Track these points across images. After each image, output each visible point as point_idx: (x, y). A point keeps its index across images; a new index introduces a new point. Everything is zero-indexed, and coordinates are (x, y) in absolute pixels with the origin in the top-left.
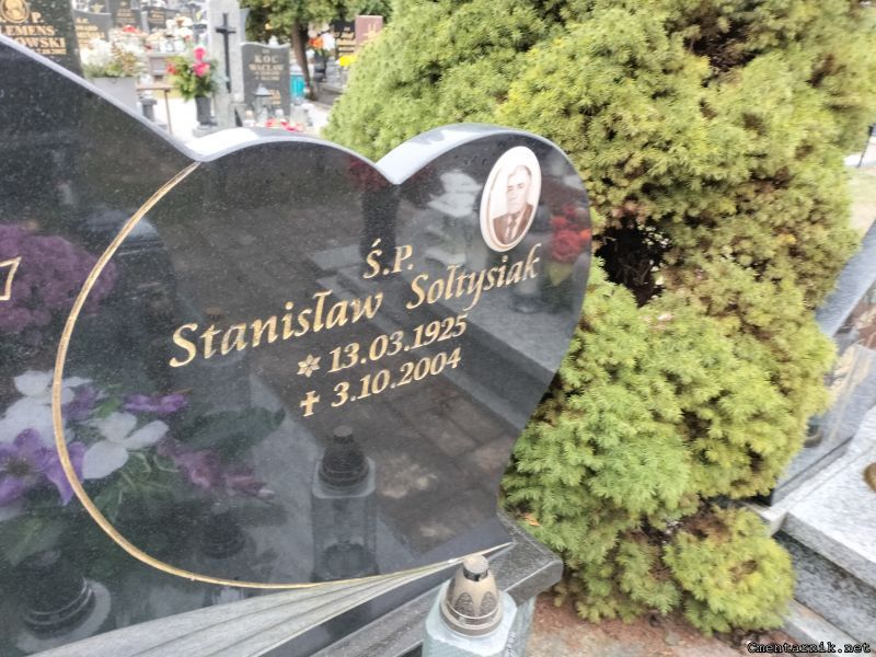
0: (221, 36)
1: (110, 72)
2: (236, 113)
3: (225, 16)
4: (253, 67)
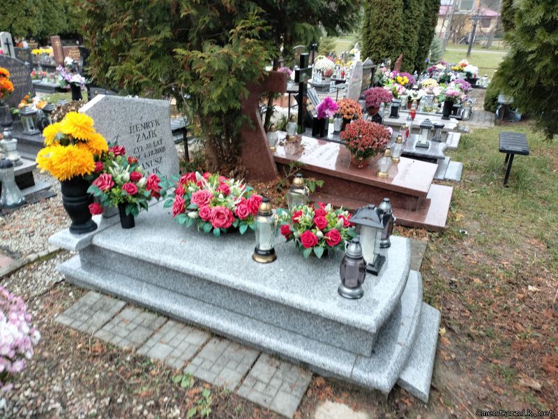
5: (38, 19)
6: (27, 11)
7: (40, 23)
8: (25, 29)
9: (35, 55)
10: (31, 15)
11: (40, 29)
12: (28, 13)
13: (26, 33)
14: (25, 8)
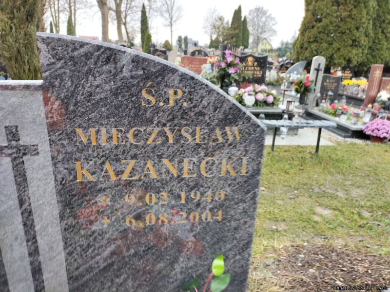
0: (316, 72)
1: (274, 83)
2: (317, 101)
3: (319, 65)
4: (325, 84)
5: (363, 50)
6: (354, 41)
7: (363, 53)
8: (345, 58)
9: (345, 86)
10: (356, 46)
11: (361, 60)
12: (355, 43)
13: (344, 63)
14: (354, 38)
